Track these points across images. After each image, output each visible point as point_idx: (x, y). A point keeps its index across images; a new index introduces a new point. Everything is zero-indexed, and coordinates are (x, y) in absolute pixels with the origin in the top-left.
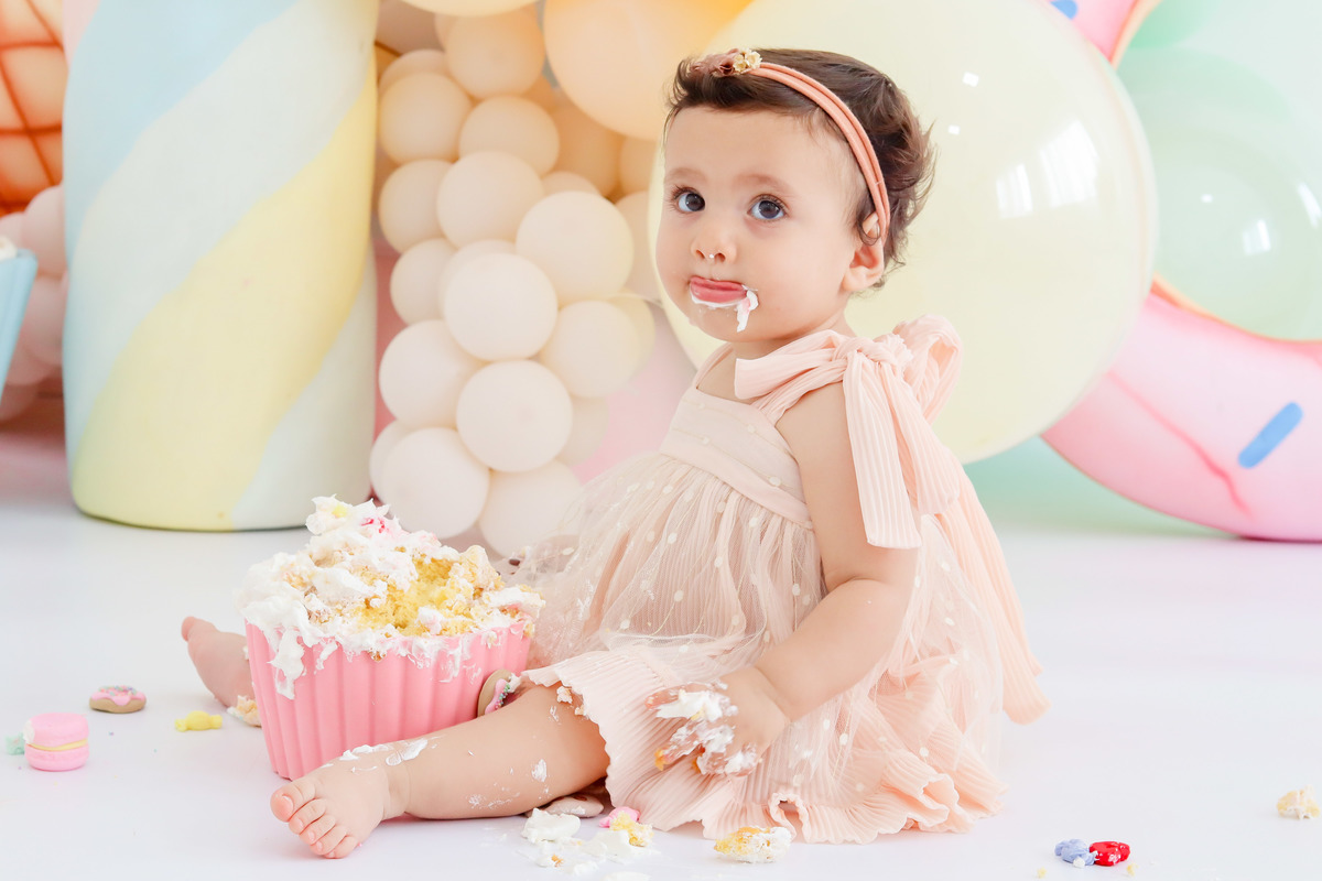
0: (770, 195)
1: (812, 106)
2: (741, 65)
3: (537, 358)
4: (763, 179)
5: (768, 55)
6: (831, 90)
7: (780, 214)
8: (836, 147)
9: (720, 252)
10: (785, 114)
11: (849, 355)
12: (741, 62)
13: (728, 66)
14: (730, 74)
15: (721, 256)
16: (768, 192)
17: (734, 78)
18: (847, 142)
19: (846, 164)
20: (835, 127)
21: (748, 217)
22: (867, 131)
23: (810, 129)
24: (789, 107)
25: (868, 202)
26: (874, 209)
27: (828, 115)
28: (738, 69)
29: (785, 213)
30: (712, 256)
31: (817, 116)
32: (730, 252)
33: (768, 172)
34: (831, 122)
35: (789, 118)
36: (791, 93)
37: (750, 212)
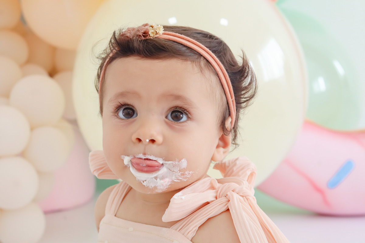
1: (196, 56)
2: (153, 33)
4: (178, 97)
5: (166, 28)
6: (206, 46)
7: (184, 118)
8: (214, 79)
9: (153, 138)
11: (228, 193)
12: (153, 31)
13: (146, 34)
14: (147, 38)
15: (153, 141)
16: (180, 106)
17: (150, 39)
18: (218, 77)
19: (218, 91)
20: (212, 68)
21: (166, 120)
22: (227, 70)
23: (201, 70)
24: (186, 56)
25: (228, 110)
26: (230, 115)
27: (208, 61)
28: (152, 35)
29: (189, 118)
30: (148, 141)
31: (203, 62)
32: (159, 139)
33: (180, 93)
34: (210, 65)
35: (189, 62)
36: (184, 48)
37: (166, 117)
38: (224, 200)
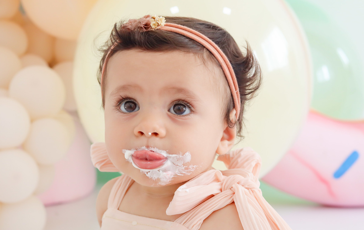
0: (184, 101)
1: (199, 48)
2: (154, 24)
3: (23, 147)
4: (180, 90)
5: (169, 19)
6: (210, 38)
7: (187, 111)
8: (217, 70)
9: (156, 131)
10: (188, 52)
12: (154, 23)
13: (147, 25)
14: (149, 30)
15: (156, 134)
16: (183, 99)
17: (152, 31)
18: (222, 69)
19: (222, 82)
20: (215, 59)
21: (169, 113)
22: (230, 62)
23: (204, 62)
24: (188, 48)
25: (232, 103)
26: (234, 107)
27: (211, 53)
28: (153, 26)
29: (192, 111)
30: (150, 134)
31: (205, 54)
32: (162, 132)
33: (183, 86)
34: (213, 56)
35: (192, 54)
36: (187, 40)
37: (169, 110)
38: (229, 192)
